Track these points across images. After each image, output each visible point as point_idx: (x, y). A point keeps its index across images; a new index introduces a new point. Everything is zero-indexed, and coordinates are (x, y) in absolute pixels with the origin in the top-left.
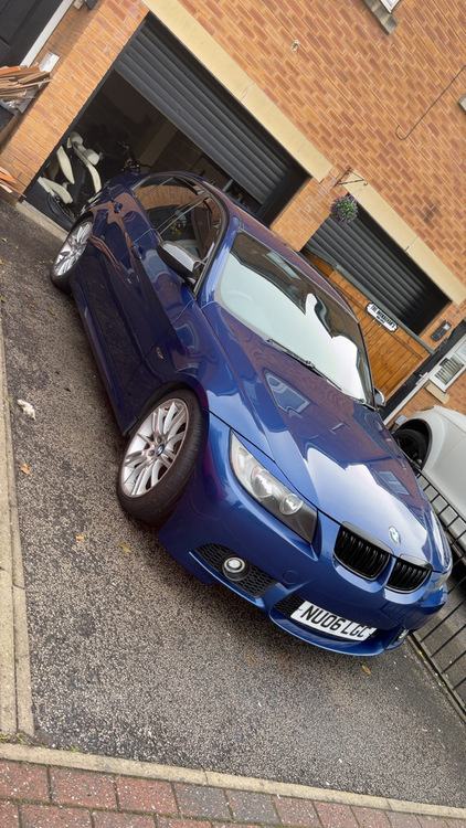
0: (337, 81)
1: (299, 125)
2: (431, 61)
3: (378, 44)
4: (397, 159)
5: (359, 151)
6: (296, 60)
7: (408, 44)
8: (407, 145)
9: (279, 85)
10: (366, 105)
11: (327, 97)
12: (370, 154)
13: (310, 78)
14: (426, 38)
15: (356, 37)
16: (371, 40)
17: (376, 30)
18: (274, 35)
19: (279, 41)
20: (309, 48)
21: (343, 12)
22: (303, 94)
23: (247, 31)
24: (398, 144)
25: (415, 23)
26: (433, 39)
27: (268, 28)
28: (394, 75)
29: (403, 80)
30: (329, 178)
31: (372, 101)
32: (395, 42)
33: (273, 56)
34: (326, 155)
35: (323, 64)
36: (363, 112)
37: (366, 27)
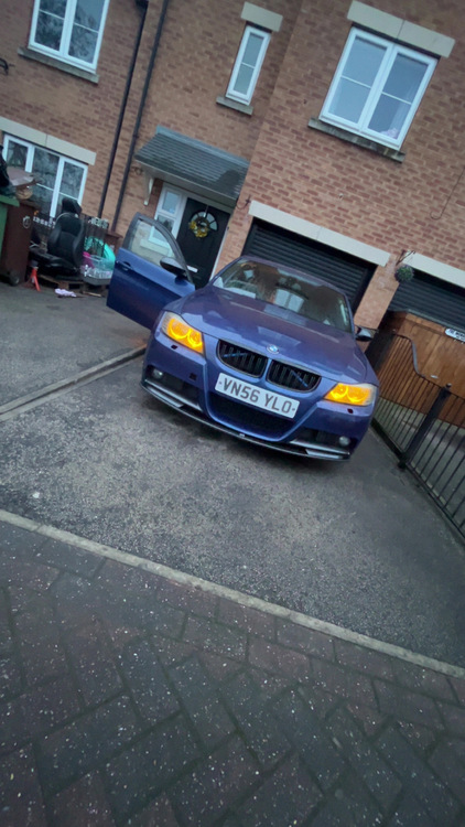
0: (375, 204)
1: (359, 239)
2: (442, 164)
3: (397, 172)
4: (439, 232)
5: (407, 238)
6: (344, 205)
7: (418, 162)
8: (444, 220)
9: (338, 222)
10: (401, 209)
11: (371, 216)
12: (415, 237)
13: (357, 210)
14: (431, 152)
15: (379, 175)
16: (390, 172)
17: (392, 164)
18: (325, 197)
19: (330, 199)
20: (350, 194)
21: (366, 166)
22: (355, 220)
23: (308, 202)
24: (436, 223)
25: (419, 148)
26: (437, 150)
27: (321, 195)
28: (416, 183)
29: (424, 183)
30: (390, 262)
31: (404, 205)
32: (408, 165)
33: (329, 208)
34: (383, 249)
35: (362, 198)
36: (401, 213)
37: (384, 166)
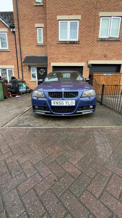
0: (77, 54)
1: (77, 62)
2: (88, 40)
3: (79, 45)
4: (94, 54)
5: (87, 58)
6: (71, 56)
7: (83, 42)
8: (94, 52)
9: (71, 60)
10: (84, 53)
11: (78, 56)
12: (89, 57)
13: (74, 56)
14: (85, 39)
15: (76, 47)
16: (78, 46)
17: (78, 44)
18: (66, 56)
19: (67, 56)
20: (71, 54)
21: (72, 47)
22: (74, 59)
23: (63, 59)
24: (92, 53)
25: (82, 39)
26: (86, 38)
27: (65, 56)
28: (84, 46)
29: (86, 46)
30: (86, 64)
31: (84, 51)
32: (81, 43)
33: (68, 58)
34: (83, 62)
35: (74, 54)
36: (84, 54)
37: (76, 45)
